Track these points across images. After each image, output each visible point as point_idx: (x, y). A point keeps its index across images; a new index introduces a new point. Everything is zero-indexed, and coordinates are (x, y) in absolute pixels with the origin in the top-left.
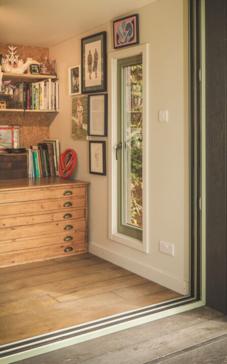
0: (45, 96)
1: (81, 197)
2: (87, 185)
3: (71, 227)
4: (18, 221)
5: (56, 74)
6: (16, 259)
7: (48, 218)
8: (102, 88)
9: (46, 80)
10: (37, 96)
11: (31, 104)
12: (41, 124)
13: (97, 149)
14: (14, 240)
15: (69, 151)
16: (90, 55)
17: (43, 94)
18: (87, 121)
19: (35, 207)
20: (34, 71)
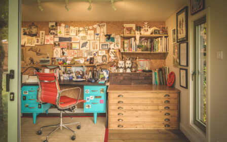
0: (161, 45)
1: (175, 99)
2: (179, 93)
3: (169, 114)
4: (139, 108)
5: (167, 34)
6: (138, 126)
7: (156, 108)
8: (185, 39)
9: (161, 37)
10: (157, 44)
11: (154, 49)
12: (161, 58)
13: (183, 73)
14: (137, 117)
15: (172, 73)
16: (180, 22)
17: (160, 44)
18: (179, 57)
19: (148, 101)
20: (156, 33)
